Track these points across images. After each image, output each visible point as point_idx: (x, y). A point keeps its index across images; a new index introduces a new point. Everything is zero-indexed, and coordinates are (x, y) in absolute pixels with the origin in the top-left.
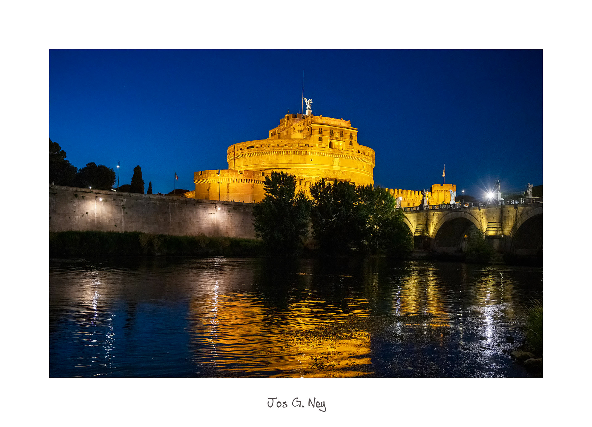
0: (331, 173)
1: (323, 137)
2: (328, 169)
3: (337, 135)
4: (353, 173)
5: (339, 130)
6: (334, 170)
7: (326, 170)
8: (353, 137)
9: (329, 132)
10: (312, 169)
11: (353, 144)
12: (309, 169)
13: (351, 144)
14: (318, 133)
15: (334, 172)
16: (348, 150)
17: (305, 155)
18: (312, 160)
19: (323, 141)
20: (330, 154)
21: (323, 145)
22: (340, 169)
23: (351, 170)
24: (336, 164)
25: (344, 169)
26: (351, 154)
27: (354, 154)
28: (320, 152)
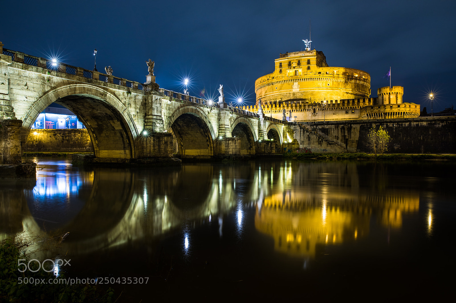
0: (292, 95)
1: (283, 69)
2: (289, 92)
3: (294, 64)
4: (314, 92)
5: (296, 60)
7: (287, 93)
8: (311, 63)
9: (287, 64)
10: (277, 95)
11: (311, 68)
12: (275, 95)
13: (309, 68)
14: (279, 66)
15: (294, 94)
16: (306, 74)
17: (273, 86)
18: (276, 88)
19: (283, 72)
20: (289, 81)
21: (283, 75)
22: (300, 91)
23: (311, 89)
24: (296, 87)
25: (303, 90)
26: (309, 76)
27: (313, 76)
28: (281, 81)
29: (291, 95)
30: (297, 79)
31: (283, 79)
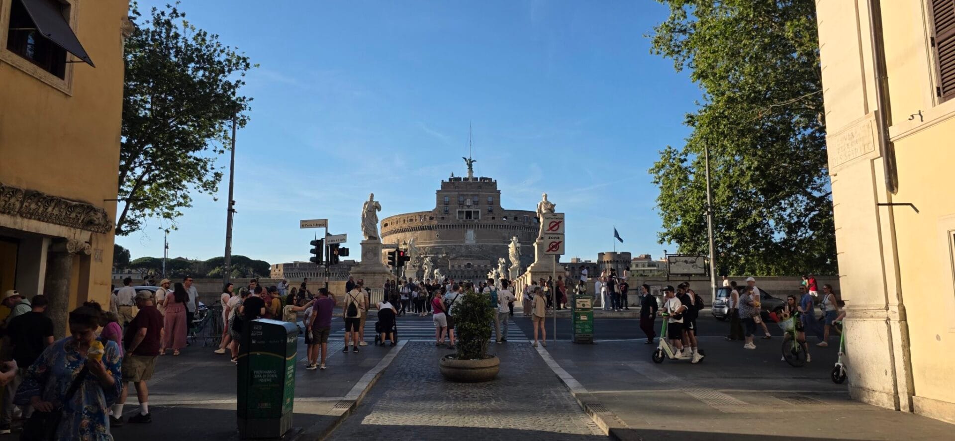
0: (463, 250)
1: (450, 207)
2: (459, 244)
3: (469, 202)
5: (472, 195)
6: (467, 245)
7: (455, 246)
8: (494, 201)
9: (456, 199)
10: (439, 246)
11: (493, 210)
12: (434, 246)
14: (443, 201)
15: (467, 247)
16: (486, 218)
17: (430, 231)
18: (438, 236)
19: (451, 212)
20: (460, 226)
21: (450, 216)
22: (476, 243)
23: (493, 242)
24: (470, 237)
25: (482, 242)
26: (491, 222)
27: (497, 222)
28: (447, 226)
29: (463, 248)
30: (473, 225)
31: (451, 223)
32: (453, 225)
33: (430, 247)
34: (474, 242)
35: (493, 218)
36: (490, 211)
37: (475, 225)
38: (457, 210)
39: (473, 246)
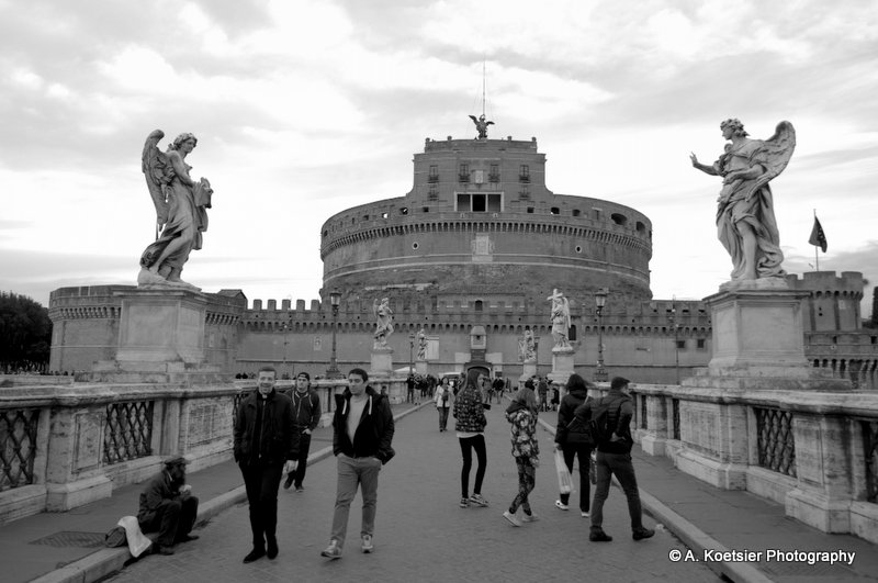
0: (468, 278)
1: (442, 187)
2: (458, 263)
3: (479, 176)
6: (474, 265)
7: (451, 266)
8: (530, 177)
9: (454, 171)
10: (416, 267)
11: (530, 194)
12: (409, 268)
13: (524, 193)
14: (427, 176)
15: (476, 269)
16: (516, 209)
17: (401, 237)
18: (416, 246)
19: (441, 197)
20: (461, 226)
21: (442, 205)
22: (495, 260)
23: (529, 259)
24: (482, 248)
25: (505, 259)
26: (525, 218)
27: (537, 218)
28: (434, 224)
29: (466, 271)
30: (487, 224)
31: (442, 219)
32: (446, 224)
33: (399, 269)
34: (489, 260)
35: (530, 210)
36: (524, 196)
37: (493, 224)
38: (456, 194)
39: (489, 266)
